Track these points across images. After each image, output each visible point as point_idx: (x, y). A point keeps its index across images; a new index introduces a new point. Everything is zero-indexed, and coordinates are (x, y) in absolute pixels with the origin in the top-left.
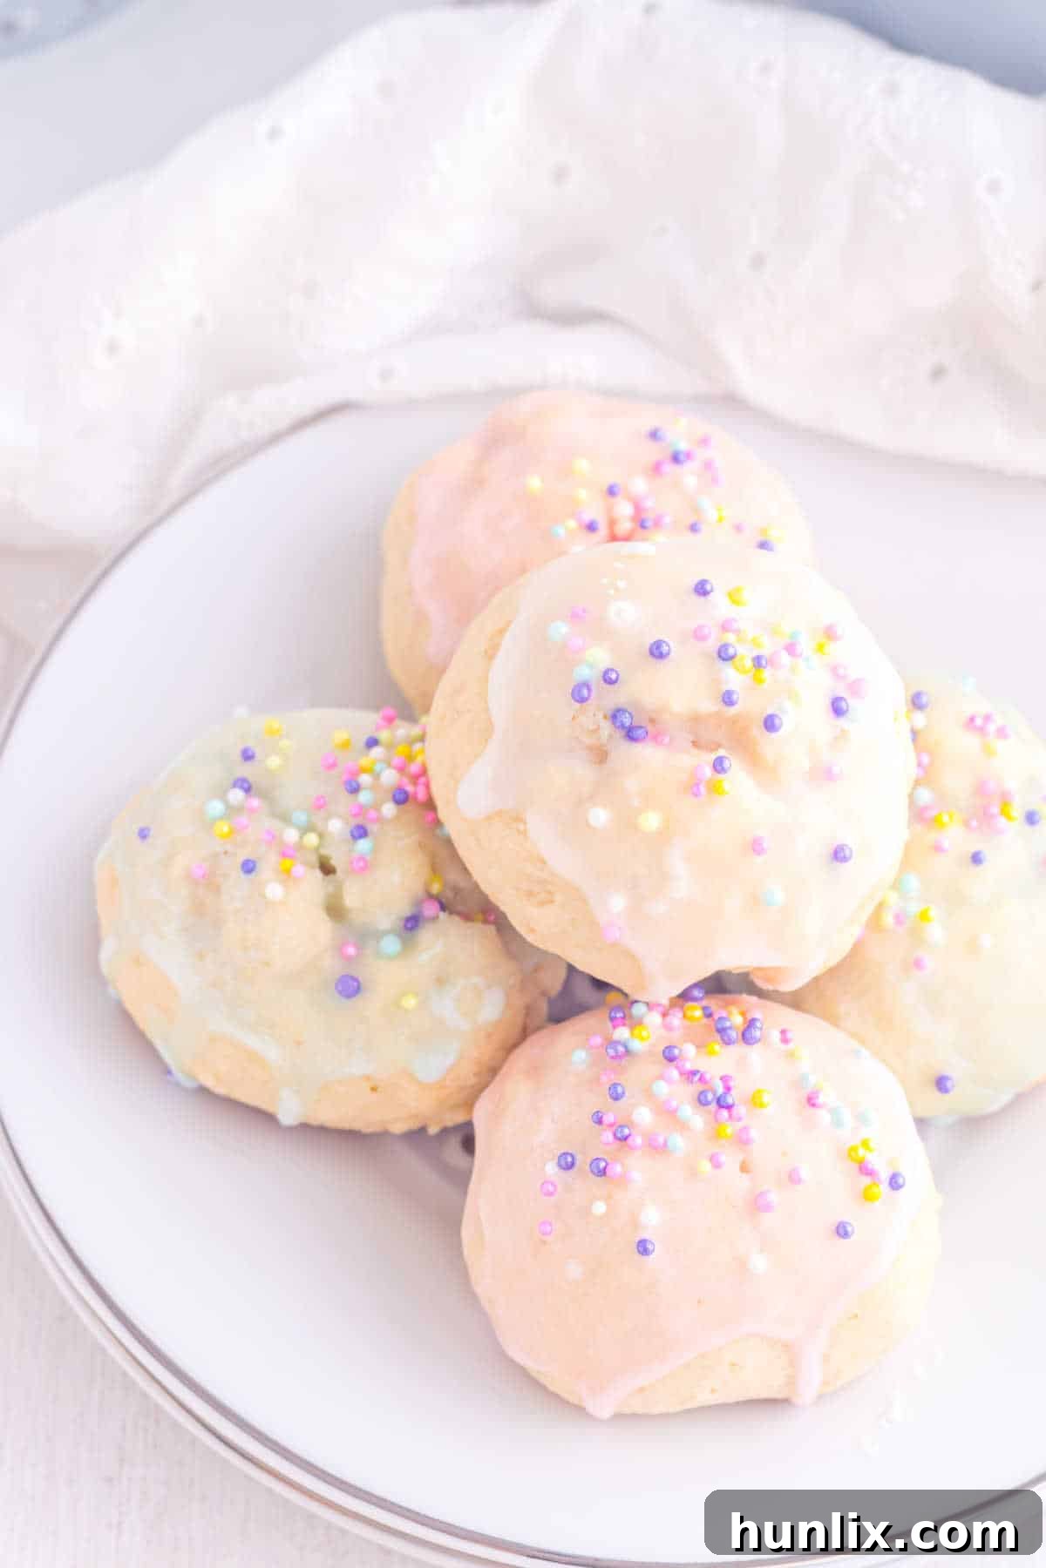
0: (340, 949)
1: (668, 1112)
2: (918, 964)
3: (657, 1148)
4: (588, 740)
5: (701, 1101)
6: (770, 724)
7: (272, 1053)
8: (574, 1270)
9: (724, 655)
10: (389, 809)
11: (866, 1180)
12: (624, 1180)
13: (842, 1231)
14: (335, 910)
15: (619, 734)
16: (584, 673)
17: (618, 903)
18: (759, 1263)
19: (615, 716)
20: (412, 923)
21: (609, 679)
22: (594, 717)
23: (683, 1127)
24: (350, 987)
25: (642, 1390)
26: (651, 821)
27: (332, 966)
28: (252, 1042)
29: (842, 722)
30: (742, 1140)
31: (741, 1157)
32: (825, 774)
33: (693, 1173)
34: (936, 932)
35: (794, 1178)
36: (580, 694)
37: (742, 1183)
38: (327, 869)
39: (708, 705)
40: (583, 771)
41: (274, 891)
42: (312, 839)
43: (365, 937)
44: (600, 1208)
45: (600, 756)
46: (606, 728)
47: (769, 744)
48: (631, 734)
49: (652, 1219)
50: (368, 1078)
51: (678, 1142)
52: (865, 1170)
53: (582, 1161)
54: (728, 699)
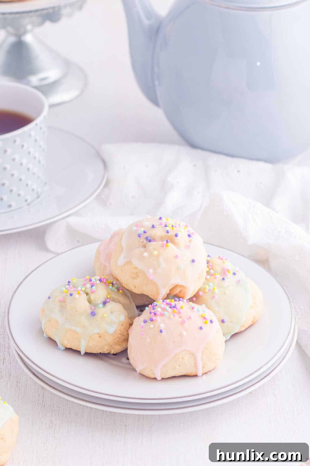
0: (91, 309)
1: (164, 309)
2: (214, 297)
3: (162, 315)
4: (142, 245)
5: (171, 307)
6: (176, 235)
7: (78, 330)
8: (148, 340)
9: (166, 226)
10: (98, 282)
11: (205, 320)
12: (156, 320)
13: (201, 328)
14: (90, 301)
15: (148, 242)
16: (140, 232)
17: (151, 271)
18: (185, 333)
19: (147, 238)
20: (105, 303)
21: (145, 232)
22: (143, 240)
23: (168, 311)
24: (93, 314)
25: (165, 365)
26: (156, 253)
27: (90, 311)
28: (74, 328)
29: (190, 238)
30: (179, 313)
31: (179, 316)
32: (188, 247)
33: (169, 318)
34: (217, 291)
35: (190, 318)
36: (139, 236)
37: (180, 320)
38: (87, 294)
39: (164, 233)
40: (142, 249)
41: (77, 296)
42: (84, 289)
43: (96, 305)
44: (152, 326)
45: (145, 246)
46: (145, 241)
47: (177, 240)
48: (150, 241)
49: (162, 326)
50: (98, 334)
51: (166, 313)
52: (205, 318)
53: (148, 320)
54: (168, 232)
